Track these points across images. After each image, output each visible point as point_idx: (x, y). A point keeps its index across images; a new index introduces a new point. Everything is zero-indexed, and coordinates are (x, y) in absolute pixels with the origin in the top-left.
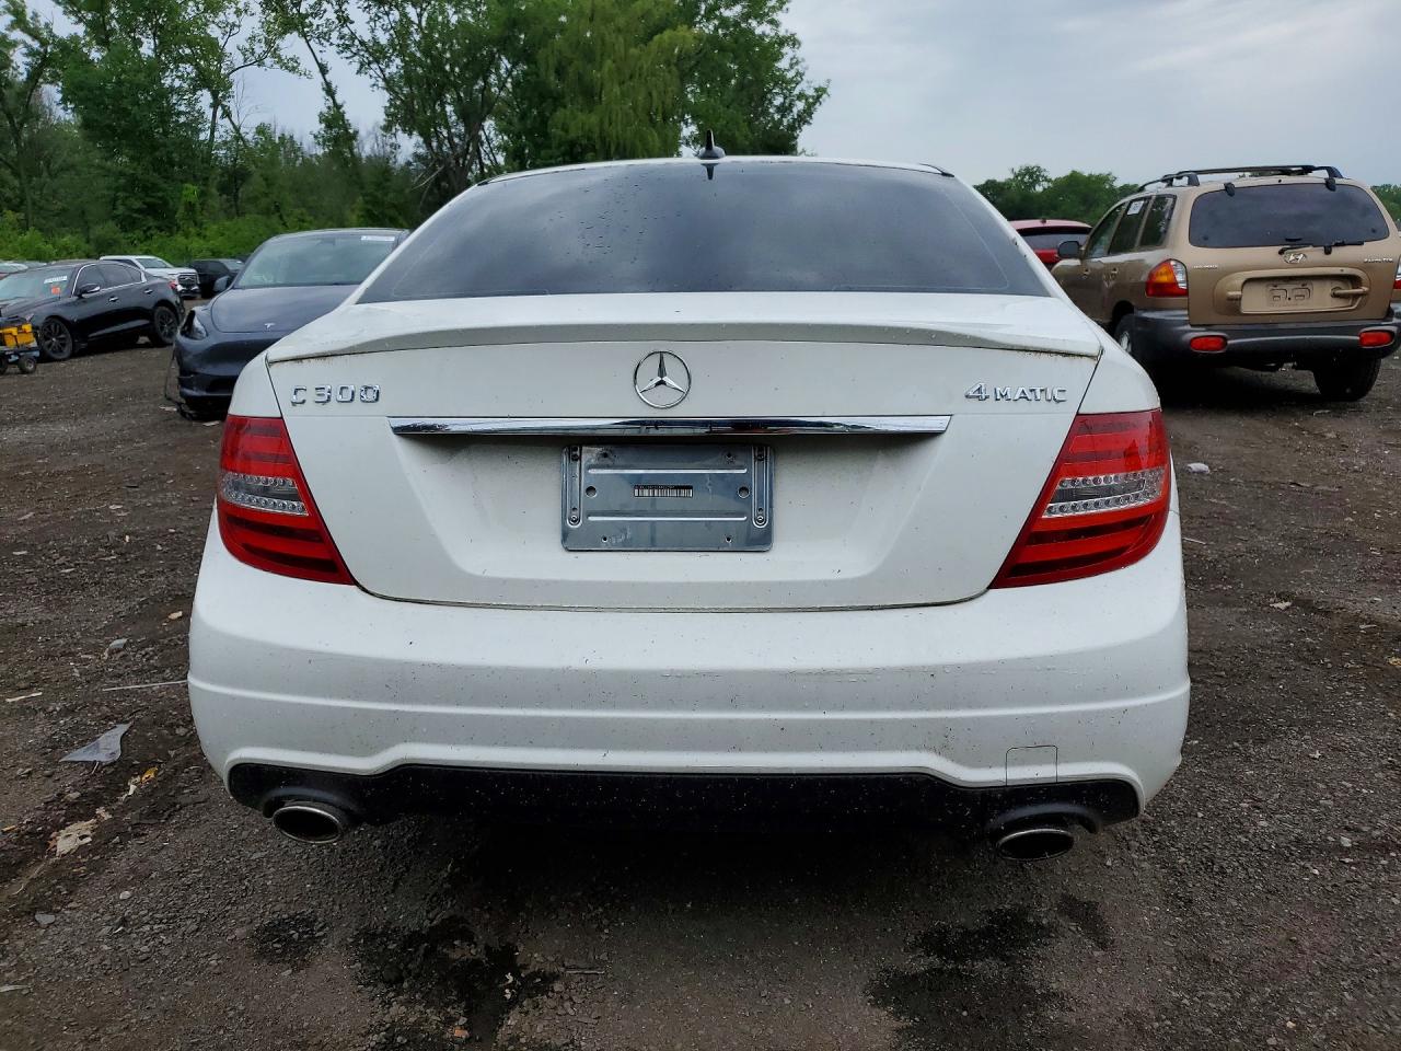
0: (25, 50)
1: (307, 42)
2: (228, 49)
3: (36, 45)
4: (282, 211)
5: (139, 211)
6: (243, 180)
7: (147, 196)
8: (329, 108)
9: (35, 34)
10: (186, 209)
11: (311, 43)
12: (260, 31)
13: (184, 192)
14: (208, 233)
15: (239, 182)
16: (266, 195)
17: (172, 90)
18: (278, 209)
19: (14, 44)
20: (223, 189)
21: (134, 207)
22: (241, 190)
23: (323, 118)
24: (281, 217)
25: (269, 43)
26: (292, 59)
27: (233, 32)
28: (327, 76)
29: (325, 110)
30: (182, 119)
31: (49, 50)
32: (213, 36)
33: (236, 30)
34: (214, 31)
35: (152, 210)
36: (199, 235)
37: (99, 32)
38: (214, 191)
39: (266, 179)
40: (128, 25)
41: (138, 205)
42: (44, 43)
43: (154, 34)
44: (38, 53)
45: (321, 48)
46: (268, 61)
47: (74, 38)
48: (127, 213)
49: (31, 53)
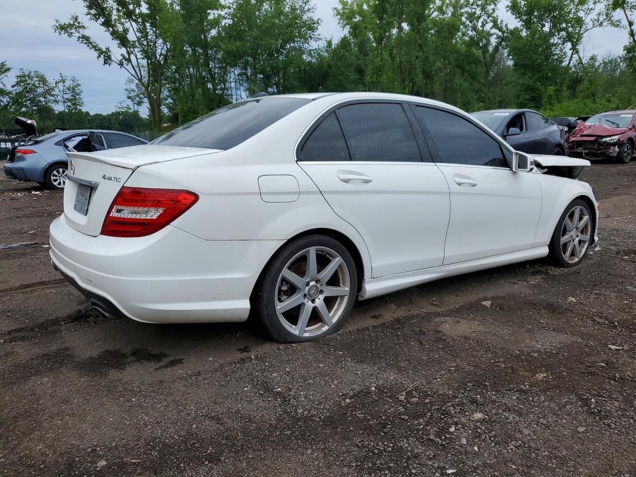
0: (496, 37)
1: (625, 11)
2: (586, 21)
3: (500, 34)
4: (595, 96)
5: (527, 100)
6: (580, 83)
7: (533, 93)
8: (630, 43)
9: (500, 29)
10: (548, 98)
11: (627, 12)
12: (604, 10)
13: (548, 90)
14: (555, 108)
15: (578, 83)
16: (588, 89)
17: (553, 45)
18: (593, 95)
19: (492, 34)
20: (569, 88)
21: (526, 98)
22: (578, 87)
23: (626, 48)
24: (594, 99)
25: (607, 15)
26: (617, 21)
27: (591, 12)
28: (632, 27)
29: (628, 44)
30: (556, 57)
31: (505, 35)
32: (581, 16)
33: (592, 11)
34: (581, 14)
35: (533, 99)
36: (551, 109)
37: (528, 24)
38: (565, 89)
39: (590, 82)
40: (541, 18)
41: (527, 97)
42: (503, 33)
43: (551, 21)
44: (501, 37)
45: (631, 13)
46: (605, 24)
47: (516, 29)
48: (523, 101)
49: (498, 37)
